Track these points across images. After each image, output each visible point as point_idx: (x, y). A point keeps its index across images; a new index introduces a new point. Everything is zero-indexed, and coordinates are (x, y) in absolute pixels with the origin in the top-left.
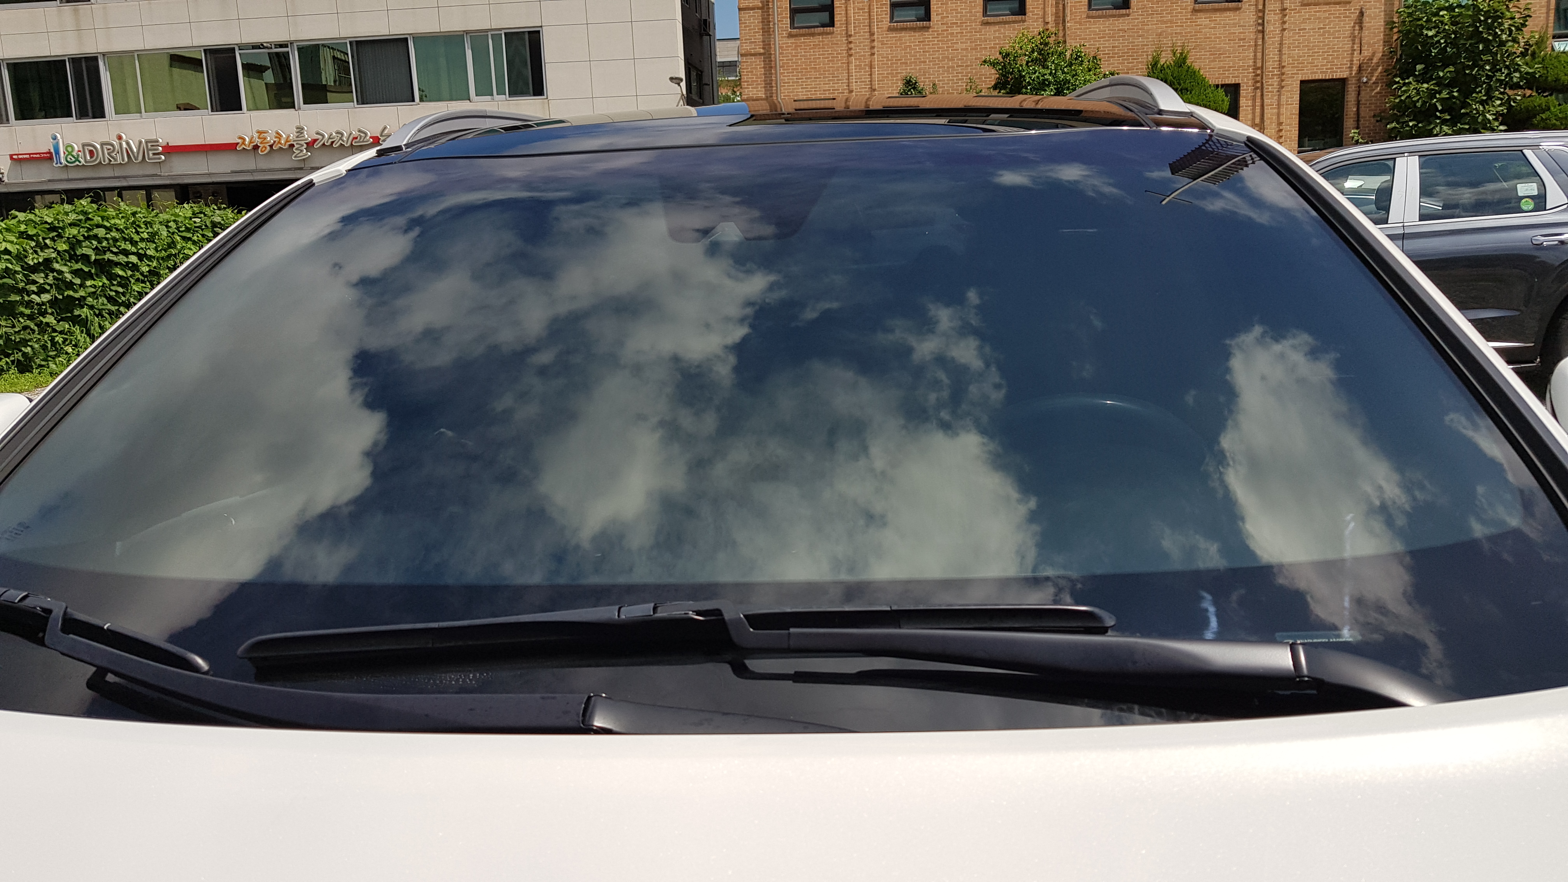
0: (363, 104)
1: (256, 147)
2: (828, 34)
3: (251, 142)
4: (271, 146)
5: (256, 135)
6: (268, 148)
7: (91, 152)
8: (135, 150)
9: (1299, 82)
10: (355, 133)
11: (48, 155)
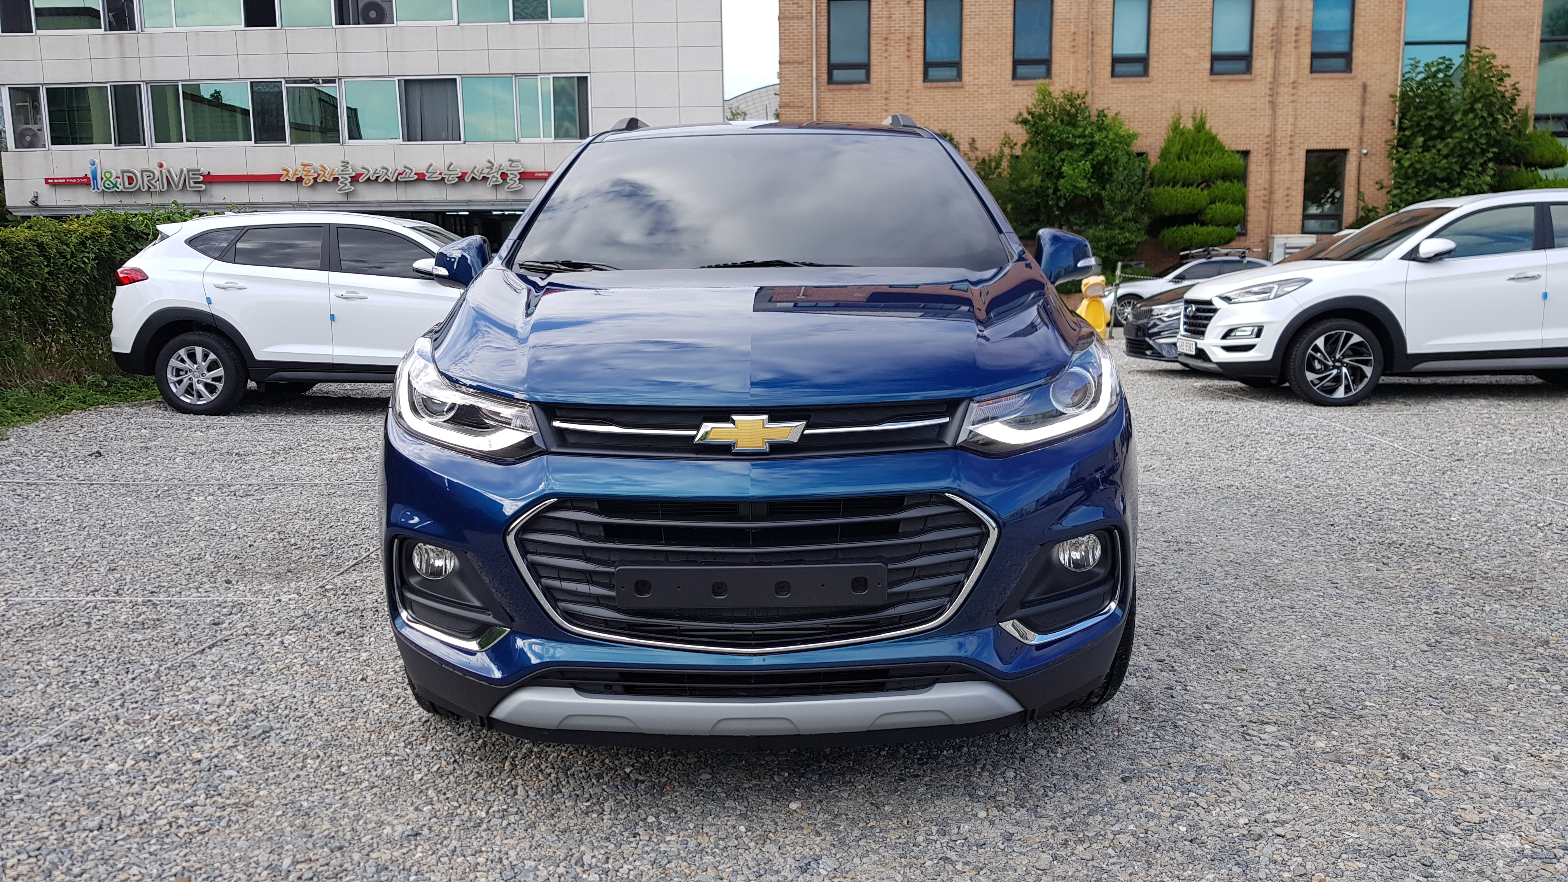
0: (409, 140)
1: (300, 180)
2: (865, 90)
3: (295, 174)
4: (315, 179)
5: (300, 168)
6: (312, 181)
7: (131, 180)
8: (176, 179)
9: (1305, 152)
10: (401, 169)
11: (85, 180)
